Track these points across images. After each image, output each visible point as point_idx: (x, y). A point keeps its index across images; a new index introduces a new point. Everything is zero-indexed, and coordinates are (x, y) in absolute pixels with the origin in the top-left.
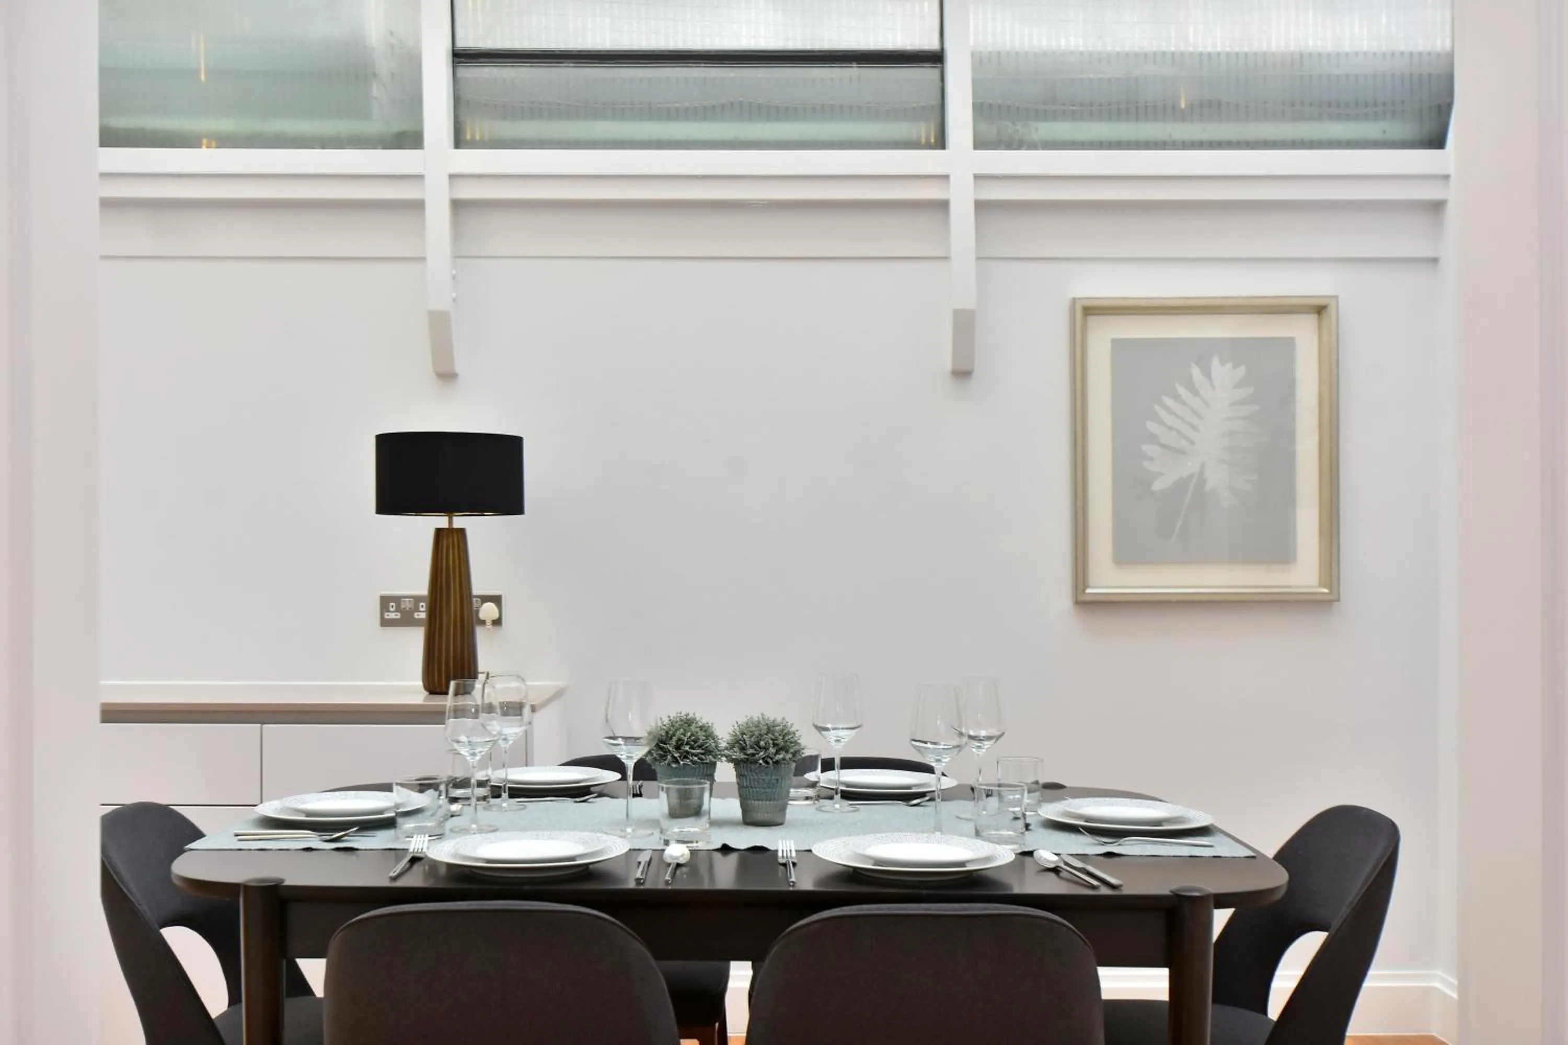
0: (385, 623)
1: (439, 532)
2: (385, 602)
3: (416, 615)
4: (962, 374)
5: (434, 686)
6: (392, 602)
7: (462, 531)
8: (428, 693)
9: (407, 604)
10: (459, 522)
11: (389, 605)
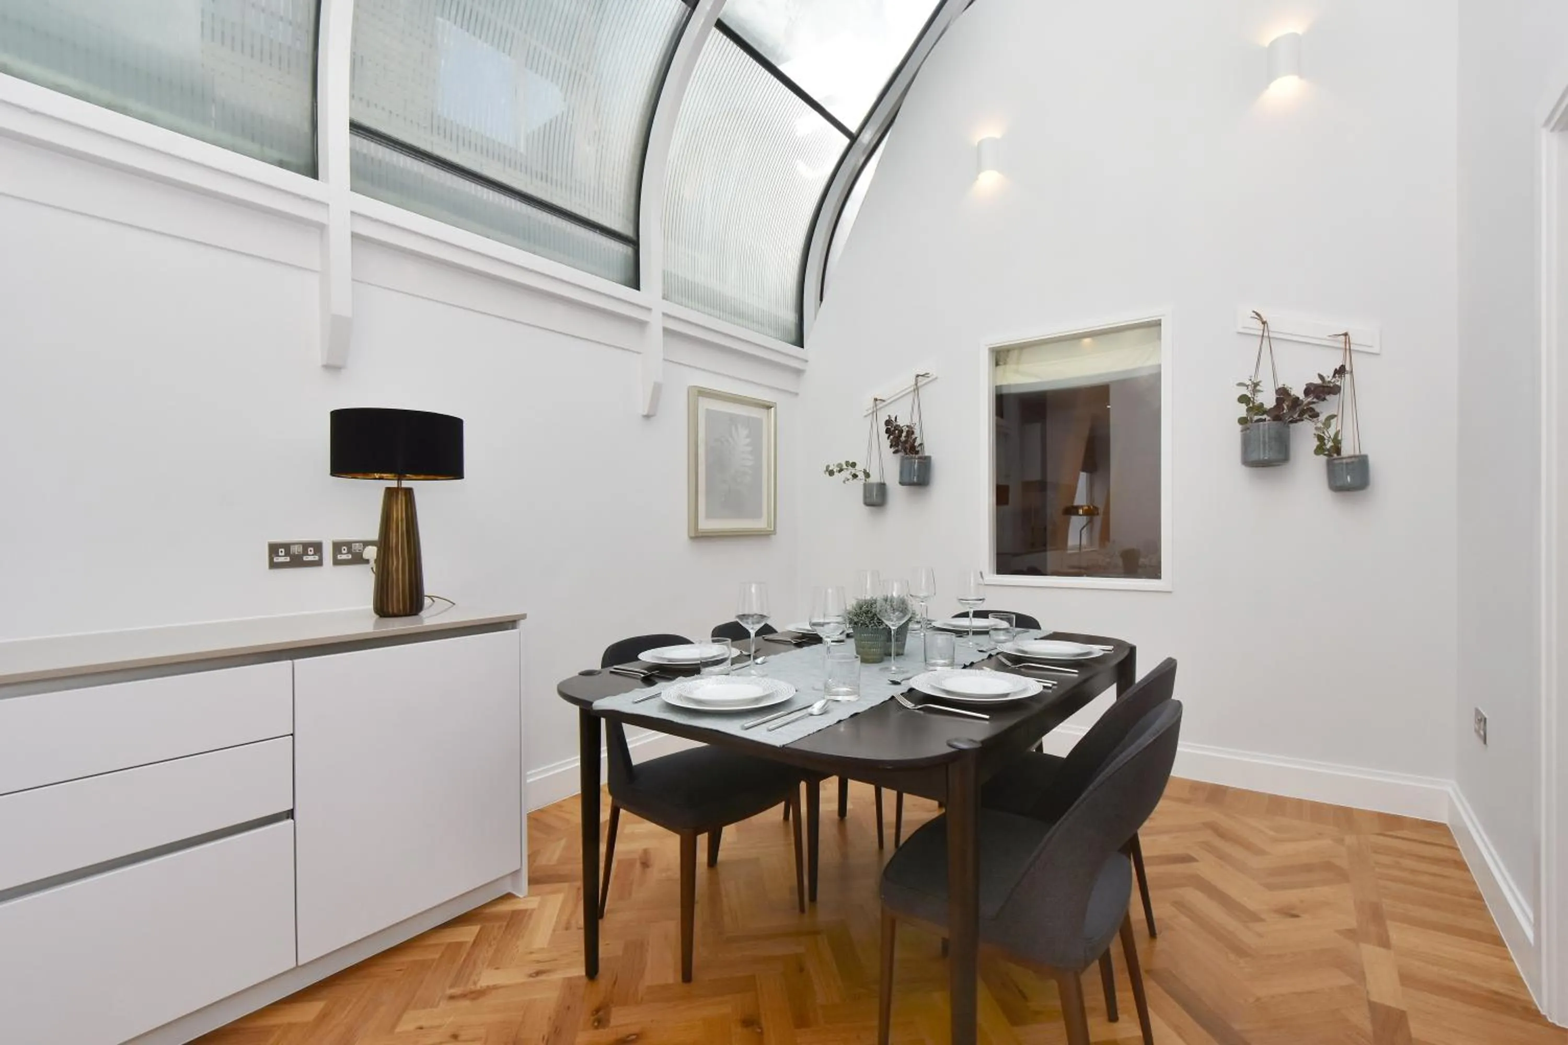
0: (273, 565)
1: (388, 490)
2: (274, 549)
3: (305, 558)
4: (647, 417)
5: (383, 609)
6: (281, 548)
7: (409, 492)
8: (378, 616)
9: (296, 550)
10: (405, 484)
11: (278, 550)
